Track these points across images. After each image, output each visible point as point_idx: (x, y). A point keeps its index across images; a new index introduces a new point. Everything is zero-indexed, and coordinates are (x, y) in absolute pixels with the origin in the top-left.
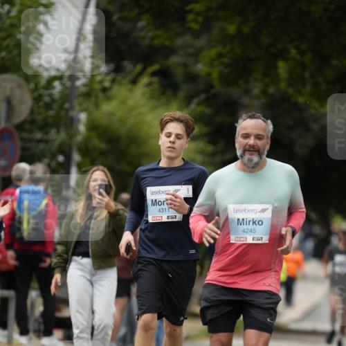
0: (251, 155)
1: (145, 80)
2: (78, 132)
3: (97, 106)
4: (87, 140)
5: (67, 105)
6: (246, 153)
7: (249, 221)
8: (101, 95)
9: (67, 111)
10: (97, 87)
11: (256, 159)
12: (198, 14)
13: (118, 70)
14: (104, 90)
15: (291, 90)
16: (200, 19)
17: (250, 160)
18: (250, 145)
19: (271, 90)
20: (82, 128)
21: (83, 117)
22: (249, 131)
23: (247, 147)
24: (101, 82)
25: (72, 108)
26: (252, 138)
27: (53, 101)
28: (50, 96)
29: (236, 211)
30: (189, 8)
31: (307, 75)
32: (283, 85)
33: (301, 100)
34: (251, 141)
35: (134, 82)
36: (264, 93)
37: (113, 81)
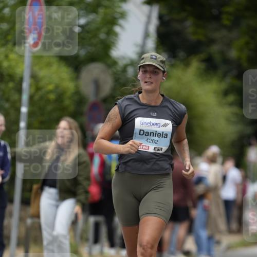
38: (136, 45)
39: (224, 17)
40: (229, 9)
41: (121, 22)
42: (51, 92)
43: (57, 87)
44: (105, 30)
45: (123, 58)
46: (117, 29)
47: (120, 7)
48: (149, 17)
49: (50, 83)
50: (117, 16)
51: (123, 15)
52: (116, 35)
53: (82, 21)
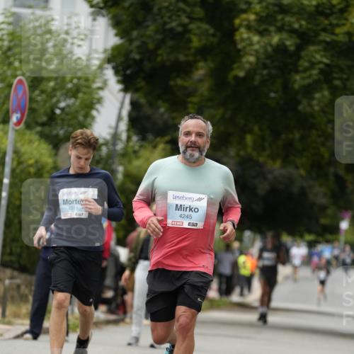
0: (193, 151)
1: (161, 146)
2: (117, 179)
3: (130, 162)
4: (123, 183)
5: (110, 161)
6: (189, 149)
7: (187, 208)
8: (133, 156)
9: (110, 165)
10: (130, 150)
11: (197, 154)
12: (195, 104)
13: (143, 139)
14: (135, 152)
15: (254, 154)
16: (196, 107)
17: (192, 156)
18: (191, 142)
19: (242, 153)
20: (120, 176)
21: (121, 169)
22: (190, 129)
23: (189, 143)
24: (133, 147)
25: (113, 163)
26: (194, 135)
27: (101, 158)
28: (100, 156)
29: (175, 198)
30: (189, 100)
31: (267, 144)
32: (249, 150)
33: (261, 160)
34: (193, 138)
35: (155, 147)
36: (238, 155)
37: (141, 147)
38: (110, 127)
39: (190, 105)
40: (195, 99)
41: (98, 106)
42: (31, 166)
43: (37, 162)
44: (83, 113)
46: (94, 113)
47: (97, 93)
48: (122, 103)
49: (30, 159)
50: (95, 101)
51: (100, 101)
52: (93, 118)
53: (62, 105)
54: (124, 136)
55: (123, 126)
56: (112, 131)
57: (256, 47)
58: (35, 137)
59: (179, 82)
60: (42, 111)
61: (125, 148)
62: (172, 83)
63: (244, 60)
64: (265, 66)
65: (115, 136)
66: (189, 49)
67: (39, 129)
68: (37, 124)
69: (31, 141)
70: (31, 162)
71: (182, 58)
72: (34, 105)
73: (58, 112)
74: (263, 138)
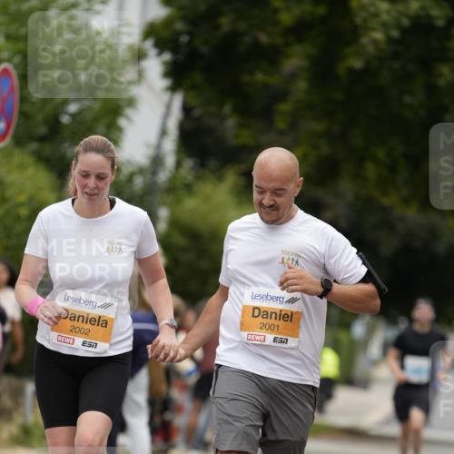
8: (183, 191)
10: (179, 183)
14: (187, 186)
21: (163, 213)
24: (184, 178)
37: (197, 177)
38: (148, 146)
41: (129, 112)
42: (20, 205)
43: (31, 199)
45: (129, 162)
46: (122, 122)
48: (168, 107)
49: (21, 193)
51: (131, 102)
52: (120, 130)
53: (73, 108)
54: (170, 161)
55: (170, 145)
56: (151, 152)
57: (385, 17)
58: (29, 160)
59: (260, 77)
60: (40, 117)
61: (172, 180)
62: (246, 79)
63: (365, 40)
64: (396, 55)
65: (157, 161)
66: (276, 23)
67: (34, 146)
68: (32, 138)
69: (22, 167)
70: (22, 198)
71: (264, 38)
72: (27, 108)
73: (65, 119)
74: (393, 169)
